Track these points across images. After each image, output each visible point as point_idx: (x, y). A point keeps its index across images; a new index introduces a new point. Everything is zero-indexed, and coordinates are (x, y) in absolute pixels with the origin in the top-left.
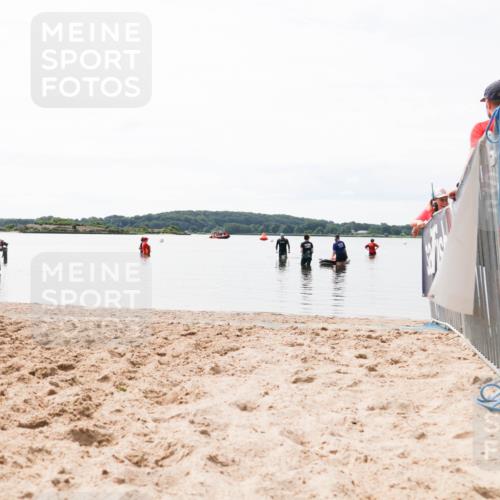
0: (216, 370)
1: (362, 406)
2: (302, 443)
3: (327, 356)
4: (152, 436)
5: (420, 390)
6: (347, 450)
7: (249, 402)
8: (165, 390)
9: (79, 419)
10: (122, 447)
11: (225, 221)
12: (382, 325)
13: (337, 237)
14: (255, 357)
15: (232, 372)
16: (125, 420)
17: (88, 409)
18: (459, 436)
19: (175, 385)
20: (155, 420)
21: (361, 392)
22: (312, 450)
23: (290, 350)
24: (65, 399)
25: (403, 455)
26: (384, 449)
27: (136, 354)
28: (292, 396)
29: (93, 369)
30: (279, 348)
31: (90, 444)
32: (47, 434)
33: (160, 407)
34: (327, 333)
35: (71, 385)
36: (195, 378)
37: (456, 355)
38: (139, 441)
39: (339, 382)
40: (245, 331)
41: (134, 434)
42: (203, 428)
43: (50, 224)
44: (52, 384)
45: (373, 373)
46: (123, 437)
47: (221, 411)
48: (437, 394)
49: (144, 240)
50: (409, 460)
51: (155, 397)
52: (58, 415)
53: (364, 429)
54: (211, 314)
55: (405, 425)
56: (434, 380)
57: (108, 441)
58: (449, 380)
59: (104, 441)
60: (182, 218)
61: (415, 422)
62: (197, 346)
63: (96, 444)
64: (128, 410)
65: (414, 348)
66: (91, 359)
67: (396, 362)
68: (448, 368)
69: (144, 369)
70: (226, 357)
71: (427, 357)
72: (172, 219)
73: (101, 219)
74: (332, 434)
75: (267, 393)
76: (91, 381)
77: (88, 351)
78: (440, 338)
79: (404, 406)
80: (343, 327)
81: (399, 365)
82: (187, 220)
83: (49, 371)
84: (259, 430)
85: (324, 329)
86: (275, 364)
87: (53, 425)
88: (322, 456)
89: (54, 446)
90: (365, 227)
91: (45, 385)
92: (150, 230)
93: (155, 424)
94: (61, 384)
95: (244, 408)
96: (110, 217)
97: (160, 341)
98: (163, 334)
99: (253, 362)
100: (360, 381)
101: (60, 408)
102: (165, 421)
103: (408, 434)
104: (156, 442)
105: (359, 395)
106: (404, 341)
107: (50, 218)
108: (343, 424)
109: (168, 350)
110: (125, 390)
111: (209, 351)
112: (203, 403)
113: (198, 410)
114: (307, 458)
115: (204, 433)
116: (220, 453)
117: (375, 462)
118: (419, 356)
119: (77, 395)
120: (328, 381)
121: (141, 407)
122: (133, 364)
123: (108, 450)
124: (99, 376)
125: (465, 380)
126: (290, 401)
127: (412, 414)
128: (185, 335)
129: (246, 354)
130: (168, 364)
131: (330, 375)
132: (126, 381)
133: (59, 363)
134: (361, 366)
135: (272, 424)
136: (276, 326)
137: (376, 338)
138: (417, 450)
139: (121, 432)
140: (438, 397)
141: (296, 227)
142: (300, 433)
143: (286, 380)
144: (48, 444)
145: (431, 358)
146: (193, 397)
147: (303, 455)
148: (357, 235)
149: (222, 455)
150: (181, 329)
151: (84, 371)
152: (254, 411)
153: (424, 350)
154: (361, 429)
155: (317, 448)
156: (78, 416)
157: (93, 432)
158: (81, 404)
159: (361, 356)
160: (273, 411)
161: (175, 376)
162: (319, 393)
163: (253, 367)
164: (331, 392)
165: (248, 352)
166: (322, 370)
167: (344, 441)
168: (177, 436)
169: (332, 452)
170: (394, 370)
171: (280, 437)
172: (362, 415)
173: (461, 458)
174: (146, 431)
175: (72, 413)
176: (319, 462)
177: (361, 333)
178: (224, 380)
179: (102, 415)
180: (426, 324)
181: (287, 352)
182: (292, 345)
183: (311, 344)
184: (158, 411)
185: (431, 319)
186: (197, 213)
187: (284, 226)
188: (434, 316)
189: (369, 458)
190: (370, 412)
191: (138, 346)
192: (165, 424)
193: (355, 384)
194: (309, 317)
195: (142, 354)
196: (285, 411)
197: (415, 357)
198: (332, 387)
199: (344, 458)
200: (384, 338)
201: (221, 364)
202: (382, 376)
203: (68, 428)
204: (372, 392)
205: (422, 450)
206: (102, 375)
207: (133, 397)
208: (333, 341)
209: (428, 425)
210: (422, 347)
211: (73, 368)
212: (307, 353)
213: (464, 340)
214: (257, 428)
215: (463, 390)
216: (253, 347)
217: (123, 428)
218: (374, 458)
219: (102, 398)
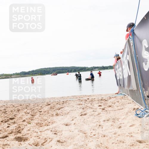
0: (57, 115)
1: (102, 120)
2: (85, 134)
3: (90, 107)
4: (40, 136)
5: (118, 114)
6: (98, 134)
7: (68, 123)
8: (42, 122)
9: (17, 134)
10: (31, 141)
11: (56, 70)
12: (105, 96)
14: (69, 109)
15: (62, 115)
16: (31, 133)
17: (20, 130)
18: (131, 126)
19: (45, 121)
21: (101, 116)
22: (88, 135)
23: (79, 106)
24: (12, 128)
25: (115, 134)
26: (109, 132)
27: (33, 112)
28: (80, 120)
29: (20, 118)
30: (75, 106)
31: (21, 141)
32: (8, 140)
34: (89, 100)
35: (14, 124)
36: (52, 118)
37: (128, 102)
38: (36, 138)
39: (94, 114)
40: (65, 102)
41: (34, 136)
42: (55, 132)
43: (3, 76)
44: (8, 124)
45: (104, 110)
46: (31, 138)
47: (60, 127)
48: (123, 114)
49: (32, 78)
50: (117, 135)
51: (40, 125)
52: (11, 133)
54: (54, 98)
55: (115, 125)
56: (122, 110)
57: (27, 139)
58: (126, 110)
59: (25, 140)
60: (43, 70)
61: (118, 123)
62: (51, 108)
63: (23, 141)
64: (32, 130)
65: (115, 102)
66: (19, 115)
67: (110, 106)
68: (126, 106)
69: (36, 117)
70: (60, 111)
71: (119, 104)
72: (40, 71)
73: (19, 73)
74: (94, 130)
75: (73, 120)
76: (20, 122)
77: (19, 113)
78: (122, 98)
79: (114, 119)
80: (94, 98)
81: (111, 107)
82: (44, 71)
83: (7, 121)
84: (72, 131)
85: (88, 99)
86: (75, 111)
87: (10, 136)
88: (91, 137)
89: (10, 143)
90: (97, 68)
91: (6, 125)
92: (34, 75)
93: (40, 133)
94: (11, 124)
95: (67, 125)
96: (21, 72)
97: (40, 108)
98: (40, 106)
99: (68, 111)
101: (11, 131)
102: (43, 132)
103: (116, 127)
104: (41, 138)
105: (100, 117)
106: (112, 100)
108: (97, 126)
109: (42, 110)
110: (30, 124)
111: (55, 109)
112: (54, 125)
113: (53, 127)
114: (87, 138)
115: (55, 134)
116: (60, 139)
117: (107, 137)
118: (117, 104)
119: (16, 127)
120: (91, 114)
121: (36, 128)
122: (32, 115)
123: (27, 142)
125: (131, 109)
127: (116, 121)
130: (43, 114)
131: (92, 112)
132: (30, 121)
133: (10, 118)
134: (100, 109)
135: (75, 129)
136: (73, 99)
137: (104, 100)
138: (119, 131)
141: (77, 70)
142: (84, 130)
143: (78, 115)
144: (8, 143)
145: (121, 104)
146: (51, 123)
147: (85, 137)
148: (96, 70)
150: (46, 104)
151: (17, 119)
152: (70, 126)
153: (118, 102)
154: (102, 127)
155: (89, 135)
157: (22, 137)
158: (17, 129)
159: (100, 106)
160: (75, 125)
161: (45, 118)
162: (89, 118)
163: (68, 112)
164: (92, 117)
165: (66, 108)
166: (89, 111)
167: (97, 131)
168: (47, 135)
169: (94, 135)
170: (110, 109)
171: (78, 132)
172: (102, 123)
173: (132, 132)
174: (38, 135)
175: (15, 132)
176: (90, 138)
177: (99, 99)
178: (60, 117)
179: (24, 132)
181: (78, 107)
182: (79, 105)
183: (85, 104)
184: (41, 128)
186: (47, 69)
187: (73, 70)
189: (105, 136)
191: (33, 110)
193: (99, 114)
194: (83, 96)
195: (35, 112)
196: (79, 124)
197: (116, 104)
199: (98, 136)
200: (106, 100)
201: (58, 113)
202: (107, 111)
203: (15, 136)
204: (104, 116)
205: (121, 131)
206: (23, 120)
207: (33, 125)
208: (91, 102)
209: (122, 124)
210: (118, 101)
211: (14, 119)
212: (84, 106)
213: (130, 98)
214: (71, 130)
215: (131, 112)
216: (68, 107)
217: (31, 135)
218: (107, 135)
219: (24, 127)
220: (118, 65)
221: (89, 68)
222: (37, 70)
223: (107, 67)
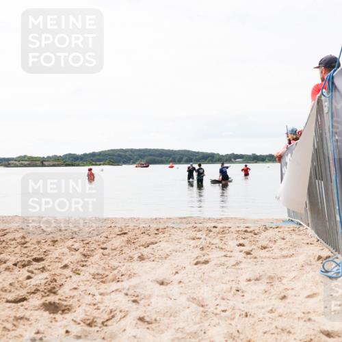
0: (141, 258)
1: (243, 278)
2: (202, 306)
3: (217, 246)
4: (99, 305)
5: (282, 266)
6: (233, 309)
7: (165, 279)
8: (107, 273)
9: (48, 295)
10: (79, 314)
11: (145, 156)
12: (255, 223)
13: (223, 164)
14: (169, 248)
15: (152, 259)
16: (80, 295)
17: (54, 288)
18: (309, 297)
19: (114, 269)
20: (101, 294)
21: (241, 269)
22: (209, 310)
23: (192, 243)
24: (38, 282)
25: (272, 311)
26: (259, 308)
27: (86, 248)
28: (194, 274)
29: (57, 260)
30: (185, 241)
31: (57, 312)
32: (26, 307)
33: (103, 285)
34: (217, 230)
35: (42, 272)
36: (130, 264)
37: (305, 242)
38: (90, 309)
39: (226, 263)
40: (160, 230)
41: (87, 304)
42: (134, 298)
43: (26, 161)
44: (29, 271)
45: (249, 256)
46: (79, 307)
47: (146, 286)
48: (293, 269)
49: (90, 170)
51: (100, 278)
52: (34, 293)
53: (245, 294)
54: (138, 219)
55: (272, 290)
56: (291, 259)
57: (68, 309)
58: (301, 259)
59: (66, 310)
60: (116, 154)
61: (279, 288)
62: (128, 242)
63: (60, 312)
64: (82, 288)
65: (277, 238)
66: (56, 252)
67: (265, 248)
68: (300, 250)
69: (92, 259)
70: (148, 249)
71: (285, 244)
72: (109, 155)
73: (60, 156)
74: (223, 299)
75: (177, 273)
76: (56, 268)
77: (53, 248)
78: (293, 230)
79: (271, 278)
80: (228, 225)
81: (266, 250)
82: (120, 156)
83: (26, 263)
84: (173, 298)
85: (215, 227)
86: (182, 252)
87: (30, 300)
88: (216, 314)
89: (31, 315)
90: (241, 157)
91: (24, 272)
92: (94, 163)
93: (100, 297)
94: (35, 271)
95: (162, 284)
96: (66, 155)
97: (103, 239)
98: (104, 235)
99: (167, 251)
100: (241, 262)
101: (35, 288)
102: (108, 295)
104: (102, 309)
105: (239, 271)
106: (270, 233)
107: (25, 156)
108: (230, 291)
109: (108, 245)
110: (79, 274)
111: (137, 245)
112: (134, 281)
113: (130, 286)
114: (206, 315)
115: (134, 301)
116: (146, 315)
117: (253, 317)
118: (280, 243)
119: (47, 278)
120: (219, 262)
121: (91, 286)
122: (84, 255)
123: (69, 316)
124: (61, 265)
125: (312, 258)
126: (194, 277)
127: (277, 283)
128: (120, 235)
129: (162, 246)
130: (109, 255)
131: (220, 259)
132: (80, 268)
133: (34, 257)
134: (241, 251)
135: (181, 293)
136: (182, 226)
137: (251, 232)
138: (281, 307)
139: (77, 304)
140: (294, 270)
141: (194, 158)
142: (200, 299)
143: (190, 263)
144: (27, 314)
145: (289, 244)
146: (126, 277)
147: (204, 314)
148: (236, 162)
149: (148, 316)
150: (117, 230)
151: (51, 262)
152: (169, 286)
153: (284, 239)
154: (242, 294)
156: (48, 293)
157: (58, 304)
159: (241, 245)
160: (181, 284)
161: (114, 263)
162: (213, 271)
163: (167, 255)
164: (220, 270)
165: (163, 245)
166: (214, 255)
167: (231, 303)
168: (117, 304)
169: (223, 311)
170: (263, 253)
171: (188, 303)
172: (243, 285)
173: (310, 311)
174: (95, 302)
175: (43, 291)
176: (214, 318)
177: (240, 229)
178: (147, 265)
179: (64, 292)
180: (284, 221)
181: (190, 243)
182: (194, 239)
183: (207, 238)
184: (103, 286)
185: (287, 218)
186: (126, 151)
187: (185, 158)
188: (289, 215)
189: (249, 314)
190: (249, 282)
191: (88, 243)
192: (108, 297)
193: (237, 264)
194: (204, 219)
195: (90, 249)
196: (190, 283)
197: (278, 244)
198: (221, 267)
199: (232, 315)
200: (256, 232)
201: (145, 254)
202: (255, 258)
203: (41, 302)
204: (249, 269)
205: (284, 307)
206: (63, 264)
207: (85, 279)
208: (221, 235)
209: (288, 290)
210: (282, 237)
211: (43, 260)
212: (204, 244)
213: (311, 231)
214: (171, 297)
215: (311, 265)
216: (167, 241)
217: (79, 301)
218: (252, 314)
219: (64, 280)
220: (289, 155)
221: (222, 156)
222: (102, 152)
223: (264, 156)
